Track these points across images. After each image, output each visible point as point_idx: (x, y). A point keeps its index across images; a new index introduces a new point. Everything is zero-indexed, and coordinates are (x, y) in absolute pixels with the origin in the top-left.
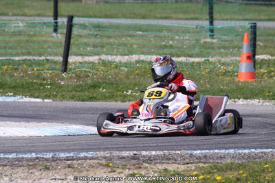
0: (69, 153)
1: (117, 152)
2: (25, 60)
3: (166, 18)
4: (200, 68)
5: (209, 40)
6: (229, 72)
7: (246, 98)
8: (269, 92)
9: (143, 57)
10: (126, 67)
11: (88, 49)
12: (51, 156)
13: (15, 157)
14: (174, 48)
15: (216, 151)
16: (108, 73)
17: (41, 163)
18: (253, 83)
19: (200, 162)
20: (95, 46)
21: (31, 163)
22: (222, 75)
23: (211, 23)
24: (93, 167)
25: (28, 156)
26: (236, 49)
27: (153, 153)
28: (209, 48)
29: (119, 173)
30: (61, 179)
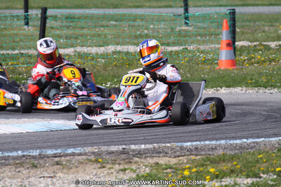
0: (56, 149)
1: (106, 147)
3: (138, 7)
4: (179, 57)
5: (184, 28)
6: (210, 60)
7: (228, 86)
8: (252, 79)
9: (119, 48)
10: (103, 59)
11: (62, 41)
12: (38, 154)
13: (1, 155)
14: (149, 37)
15: (207, 142)
16: (85, 65)
17: (28, 161)
18: (235, 71)
19: (191, 154)
21: (17, 162)
22: (202, 64)
23: (186, 10)
24: (82, 163)
25: (14, 154)
26: (213, 36)
27: (143, 146)
28: (185, 36)
30: (50, 177)
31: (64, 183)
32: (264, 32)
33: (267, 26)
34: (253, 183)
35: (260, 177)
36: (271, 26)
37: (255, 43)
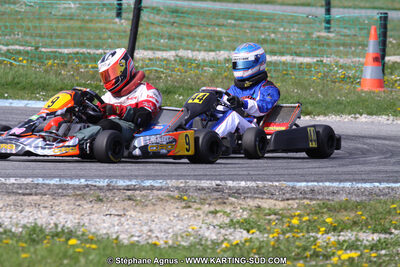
0: (130, 180)
1: (195, 181)
2: (78, 53)
3: (267, 2)
4: (310, 71)
5: (324, 34)
6: (349, 78)
7: (371, 114)
10: (212, 67)
11: (162, 41)
12: (105, 184)
13: (58, 183)
14: (277, 43)
15: (327, 184)
16: (188, 74)
17: (92, 192)
18: (381, 94)
19: (304, 198)
20: (170, 37)
21: (78, 193)
22: (339, 82)
23: (328, 11)
24: (162, 200)
25: (75, 182)
26: (360, 47)
27: (243, 184)
28: (323, 45)
30: (118, 215)
31: (134, 224)
34: (379, 241)
35: (391, 233)
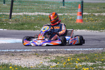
0: (21, 50)
1: (39, 50)
4: (62, 18)
5: (63, 7)
6: (73, 19)
7: (80, 29)
8: (89, 27)
9: (39, 13)
10: (34, 17)
11: (17, 10)
12: (14, 51)
14: (50, 10)
15: (76, 49)
16: (27, 19)
17: (10, 53)
18: (82, 23)
19: (70, 53)
20: (20, 9)
21: (7, 54)
22: (70, 20)
24: (30, 55)
25: (5, 51)
26: (73, 10)
27: (52, 50)
28: (63, 10)
29: (40, 57)
30: (19, 60)
31: (24, 62)
32: (92, 9)
33: (93, 7)
34: (93, 65)
35: (96, 63)
36: (95, 7)
37: (90, 14)
